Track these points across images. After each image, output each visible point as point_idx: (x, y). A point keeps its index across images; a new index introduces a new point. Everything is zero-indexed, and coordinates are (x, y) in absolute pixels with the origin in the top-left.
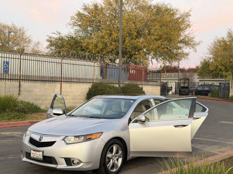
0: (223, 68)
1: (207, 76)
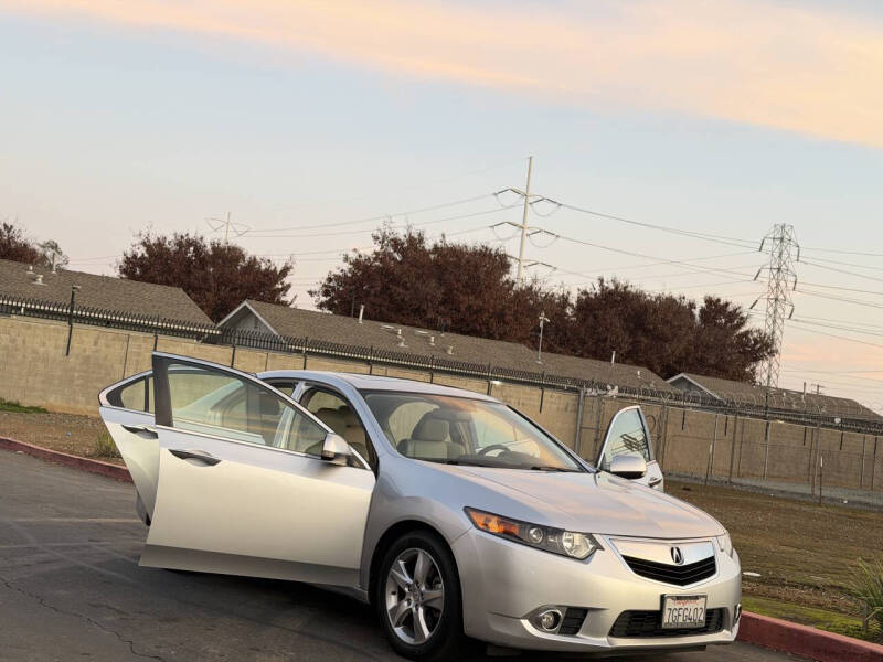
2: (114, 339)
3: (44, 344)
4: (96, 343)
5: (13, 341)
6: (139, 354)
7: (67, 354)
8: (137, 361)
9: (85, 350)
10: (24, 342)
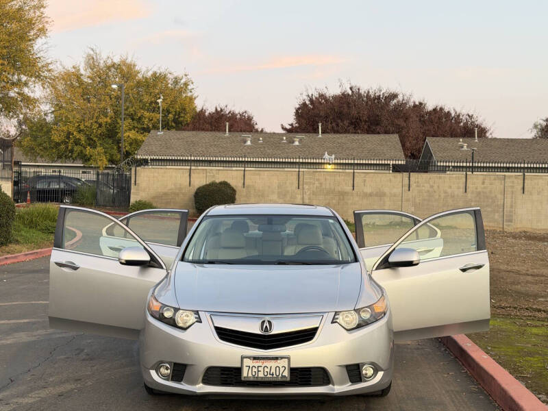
0: (83, 139)
1: (42, 157)
2: (495, 179)
3: (450, 187)
4: (483, 183)
5: (432, 187)
6: (512, 187)
7: (466, 192)
8: (512, 192)
9: (477, 189)
10: (438, 187)
